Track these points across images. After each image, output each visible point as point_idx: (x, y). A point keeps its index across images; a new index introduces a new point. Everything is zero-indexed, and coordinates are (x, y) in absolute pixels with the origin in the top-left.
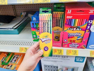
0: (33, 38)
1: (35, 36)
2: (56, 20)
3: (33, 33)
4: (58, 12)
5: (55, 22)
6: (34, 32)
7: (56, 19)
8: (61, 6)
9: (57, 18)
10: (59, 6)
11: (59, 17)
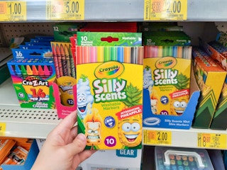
0: (20, 100)
1: (22, 95)
2: (62, 60)
3: (18, 88)
4: (63, 44)
5: (61, 66)
6: (19, 86)
7: (60, 58)
8: (70, 29)
9: (62, 56)
10: (65, 28)
11: (67, 54)
